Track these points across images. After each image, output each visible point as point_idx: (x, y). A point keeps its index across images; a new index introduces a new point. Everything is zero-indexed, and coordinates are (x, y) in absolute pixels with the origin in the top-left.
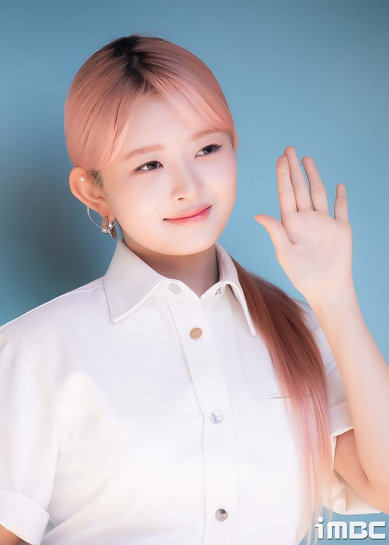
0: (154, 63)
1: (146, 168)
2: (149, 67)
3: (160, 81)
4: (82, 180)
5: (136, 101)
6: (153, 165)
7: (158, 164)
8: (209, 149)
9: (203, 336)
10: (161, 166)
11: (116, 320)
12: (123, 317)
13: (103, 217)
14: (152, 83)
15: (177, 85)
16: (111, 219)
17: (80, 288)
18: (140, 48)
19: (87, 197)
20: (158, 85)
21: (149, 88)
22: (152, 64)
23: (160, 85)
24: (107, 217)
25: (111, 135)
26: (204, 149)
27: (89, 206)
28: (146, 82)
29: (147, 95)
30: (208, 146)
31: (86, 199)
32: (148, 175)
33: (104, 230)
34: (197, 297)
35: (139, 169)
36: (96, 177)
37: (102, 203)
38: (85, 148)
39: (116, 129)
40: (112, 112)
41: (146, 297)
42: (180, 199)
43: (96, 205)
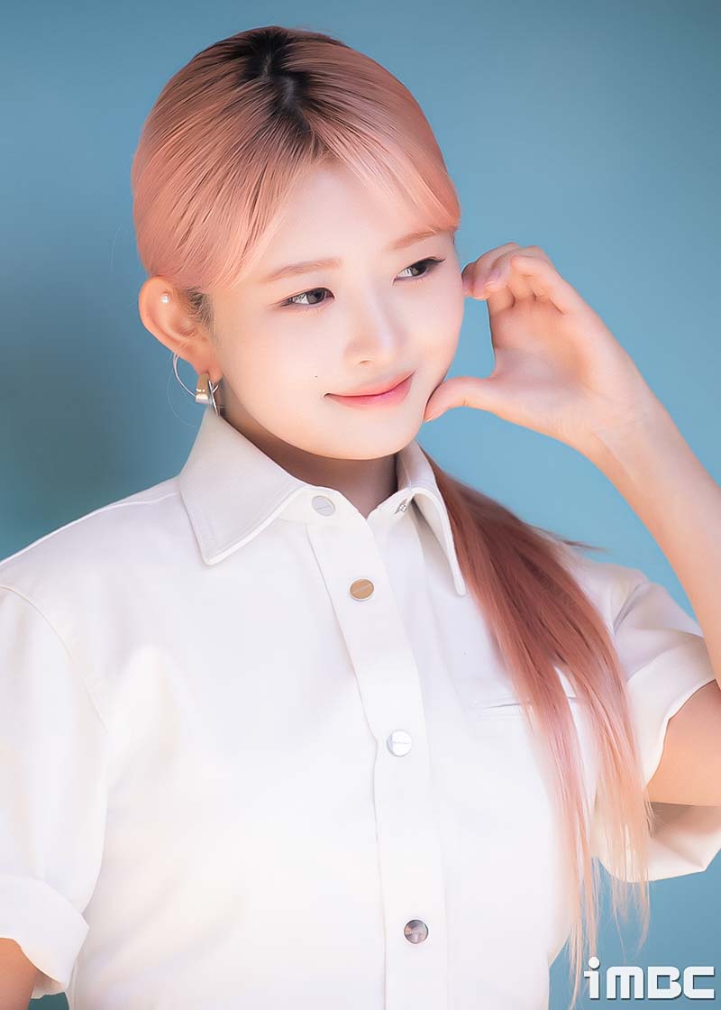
0: (326, 99)
1: (305, 300)
2: (318, 106)
3: (343, 139)
4: (165, 300)
5: (294, 178)
6: (316, 295)
7: (326, 293)
8: (421, 267)
10: (331, 295)
11: (212, 561)
13: (198, 373)
14: (329, 142)
15: (375, 148)
16: (215, 378)
17: (133, 496)
18: (297, 63)
19: (170, 331)
20: (338, 147)
21: (321, 148)
22: (323, 101)
23: (341, 145)
24: (207, 372)
25: (242, 233)
26: (412, 267)
27: (177, 352)
28: (316, 137)
29: (317, 164)
30: (420, 262)
31: (168, 336)
32: (307, 315)
33: (202, 397)
34: (362, 517)
35: (289, 302)
36: (198, 304)
37: (201, 348)
38: (182, 250)
39: (252, 224)
40: (246, 192)
41: (270, 520)
42: (363, 362)
43: (188, 349)
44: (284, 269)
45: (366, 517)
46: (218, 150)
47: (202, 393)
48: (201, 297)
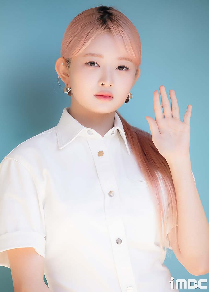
3: (114, 27)
4: (62, 64)
9: (104, 155)
10: (99, 66)
11: (61, 148)
12: (64, 146)
14: (110, 26)
21: (108, 28)
24: (67, 85)
26: (119, 67)
28: (107, 24)
29: (105, 30)
34: (102, 137)
37: (67, 78)
38: (68, 46)
39: (85, 41)
41: (76, 137)
42: (103, 84)
43: (64, 78)
44: (90, 54)
45: (103, 137)
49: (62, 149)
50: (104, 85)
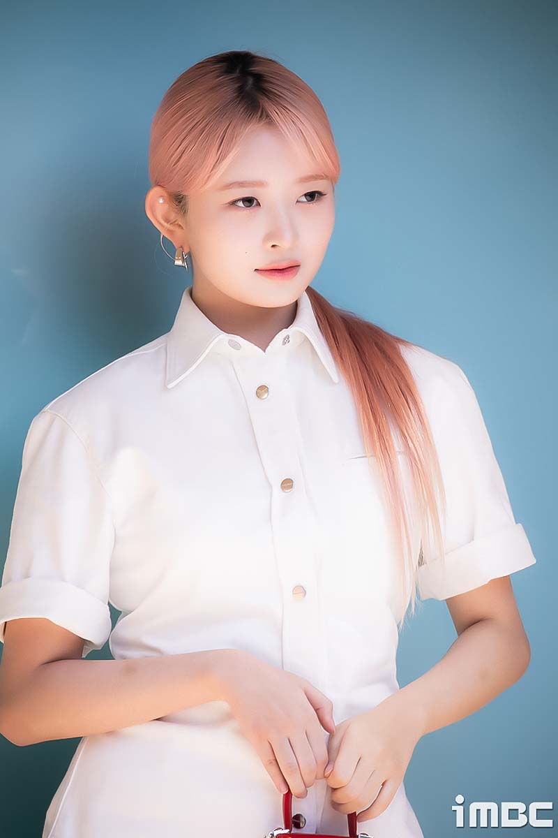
0: (273, 90)
1: (241, 204)
2: (266, 93)
3: (278, 112)
4: (161, 201)
6: (249, 201)
7: (255, 201)
8: (312, 196)
10: (259, 204)
11: (170, 386)
12: (179, 380)
13: (176, 248)
14: (270, 113)
16: (186, 250)
18: (255, 69)
19: (163, 222)
20: (274, 116)
21: (265, 116)
22: (271, 91)
24: (182, 247)
26: (307, 195)
27: (164, 233)
28: (263, 108)
30: (313, 192)
31: (160, 224)
32: (243, 213)
33: (179, 263)
34: (262, 351)
35: (234, 203)
36: (180, 202)
37: (178, 231)
38: (176, 168)
39: (219, 155)
40: (217, 135)
41: (204, 355)
42: (273, 246)
43: (171, 232)
44: (235, 183)
45: (265, 351)
46: (203, 111)
47: (178, 259)
48: (182, 198)
49: (172, 388)
50: (277, 248)
